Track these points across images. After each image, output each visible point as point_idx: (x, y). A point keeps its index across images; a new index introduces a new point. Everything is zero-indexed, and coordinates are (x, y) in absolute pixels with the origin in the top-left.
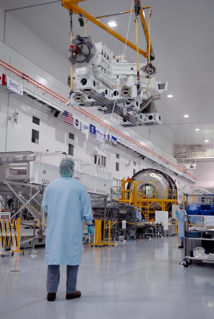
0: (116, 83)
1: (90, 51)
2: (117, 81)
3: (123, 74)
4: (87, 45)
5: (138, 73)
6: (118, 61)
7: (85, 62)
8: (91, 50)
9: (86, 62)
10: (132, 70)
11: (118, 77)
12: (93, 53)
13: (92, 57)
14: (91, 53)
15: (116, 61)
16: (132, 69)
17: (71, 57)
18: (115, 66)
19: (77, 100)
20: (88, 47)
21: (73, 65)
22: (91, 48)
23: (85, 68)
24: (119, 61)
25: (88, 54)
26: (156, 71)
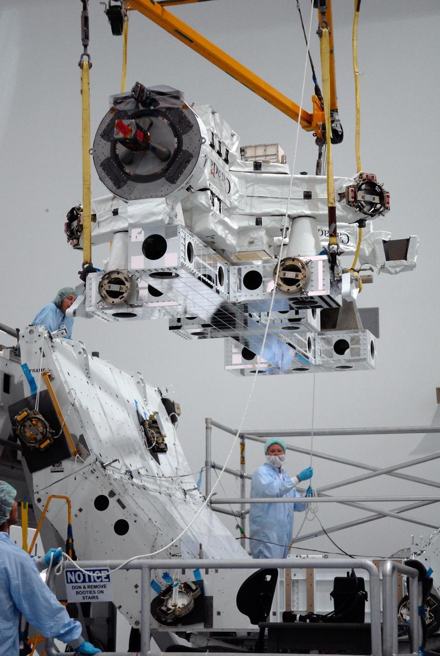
0: (251, 243)
1: (180, 143)
2: (254, 235)
3: (278, 213)
4: (168, 119)
5: (332, 210)
6: (257, 166)
7: (163, 179)
8: (185, 138)
9: (167, 179)
10: (306, 200)
11: (259, 222)
12: (190, 151)
13: (188, 162)
14: (184, 148)
15: (252, 169)
16: (308, 196)
17: (108, 159)
18: (249, 184)
19: (111, 300)
20: (172, 125)
21: (119, 187)
22: (185, 133)
23: (163, 199)
24: (263, 169)
25: (172, 152)
26: (388, 203)
